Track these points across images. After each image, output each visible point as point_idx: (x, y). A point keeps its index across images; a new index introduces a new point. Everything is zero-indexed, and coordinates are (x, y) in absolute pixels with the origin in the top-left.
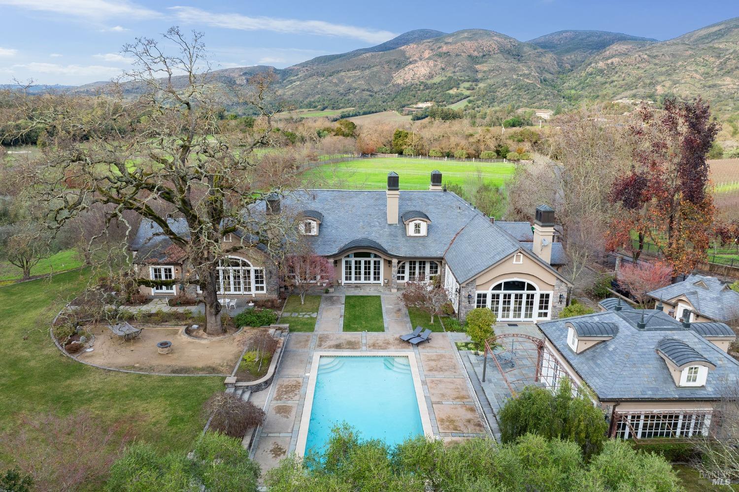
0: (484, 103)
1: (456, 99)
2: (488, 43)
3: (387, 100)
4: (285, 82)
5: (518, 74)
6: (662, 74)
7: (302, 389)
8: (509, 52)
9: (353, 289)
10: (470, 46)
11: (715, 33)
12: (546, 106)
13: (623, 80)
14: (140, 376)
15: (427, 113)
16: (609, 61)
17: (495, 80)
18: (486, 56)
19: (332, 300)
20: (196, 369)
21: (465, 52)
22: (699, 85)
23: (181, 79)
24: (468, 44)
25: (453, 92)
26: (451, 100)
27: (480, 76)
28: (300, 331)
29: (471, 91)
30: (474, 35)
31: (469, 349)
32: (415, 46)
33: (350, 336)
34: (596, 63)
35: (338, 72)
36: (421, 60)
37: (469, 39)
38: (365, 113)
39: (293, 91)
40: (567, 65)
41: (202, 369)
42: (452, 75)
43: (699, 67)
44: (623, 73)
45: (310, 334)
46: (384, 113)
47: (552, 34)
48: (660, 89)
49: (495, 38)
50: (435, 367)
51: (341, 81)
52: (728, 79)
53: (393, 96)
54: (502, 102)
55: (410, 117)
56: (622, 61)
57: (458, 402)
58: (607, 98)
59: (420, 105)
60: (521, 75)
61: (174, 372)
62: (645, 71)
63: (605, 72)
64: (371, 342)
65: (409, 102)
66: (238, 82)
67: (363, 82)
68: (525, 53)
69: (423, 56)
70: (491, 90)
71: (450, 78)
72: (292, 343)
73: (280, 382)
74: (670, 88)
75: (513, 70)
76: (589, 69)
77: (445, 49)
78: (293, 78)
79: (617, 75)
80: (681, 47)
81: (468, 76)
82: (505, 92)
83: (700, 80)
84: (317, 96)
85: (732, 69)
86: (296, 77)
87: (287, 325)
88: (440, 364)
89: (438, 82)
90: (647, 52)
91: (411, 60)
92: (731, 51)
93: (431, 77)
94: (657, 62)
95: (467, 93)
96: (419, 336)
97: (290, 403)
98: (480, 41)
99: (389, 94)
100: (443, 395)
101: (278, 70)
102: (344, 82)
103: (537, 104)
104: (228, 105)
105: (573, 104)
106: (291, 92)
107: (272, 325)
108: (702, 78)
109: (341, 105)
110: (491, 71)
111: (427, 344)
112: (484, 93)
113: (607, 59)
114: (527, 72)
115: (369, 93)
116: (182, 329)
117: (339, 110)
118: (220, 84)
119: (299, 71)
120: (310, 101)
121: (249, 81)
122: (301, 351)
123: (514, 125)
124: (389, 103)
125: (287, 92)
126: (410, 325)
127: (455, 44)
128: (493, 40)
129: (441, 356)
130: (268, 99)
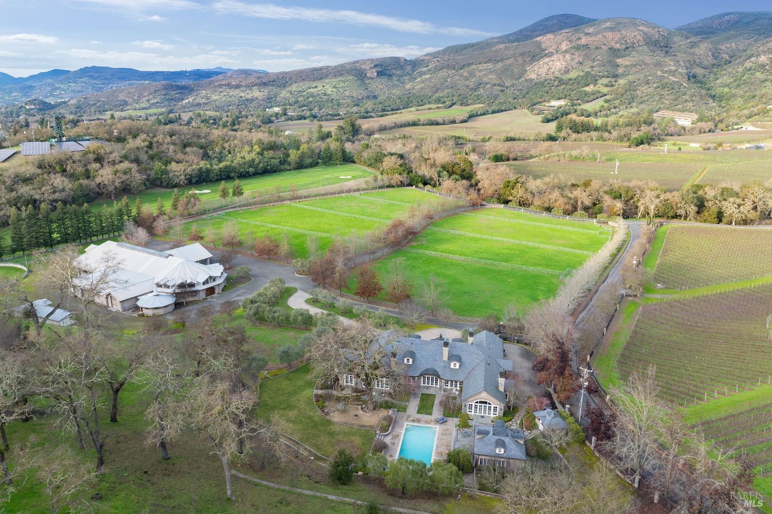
0: (622, 103)
1: (592, 97)
2: (633, 35)
3: (518, 96)
4: (415, 73)
5: (663, 70)
7: (400, 436)
8: (656, 43)
9: (424, 389)
10: (612, 38)
12: (690, 108)
14: (350, 427)
15: (558, 114)
17: (637, 76)
18: (628, 49)
19: (415, 395)
20: (366, 426)
21: (605, 45)
23: (315, 72)
24: (610, 35)
25: (589, 89)
26: (586, 98)
27: (620, 71)
28: (401, 412)
29: (609, 89)
30: (617, 25)
32: (552, 37)
33: (418, 416)
34: (758, 56)
35: (470, 64)
36: (557, 52)
37: (611, 29)
38: (494, 112)
39: (422, 85)
40: (724, 55)
41: (368, 426)
42: (589, 70)
45: (404, 413)
46: (514, 111)
47: (711, 18)
49: (641, 28)
50: (444, 433)
51: (472, 74)
53: (525, 92)
54: (641, 103)
55: (540, 118)
57: (446, 446)
58: (764, 100)
59: (553, 103)
60: (666, 72)
61: (360, 427)
63: (767, 67)
64: (426, 420)
65: (541, 100)
66: (368, 75)
67: (494, 77)
68: (675, 43)
69: (560, 48)
70: (631, 87)
71: (588, 73)
72: (398, 418)
73: (393, 434)
75: (658, 65)
76: (748, 64)
77: (584, 41)
78: (423, 69)
81: (608, 71)
82: (646, 91)
84: (446, 91)
86: (426, 69)
87: (397, 409)
88: (446, 432)
89: (574, 77)
91: (547, 52)
93: (567, 71)
95: (605, 90)
96: (444, 419)
97: (395, 442)
98: (624, 32)
99: (521, 90)
100: (443, 444)
101: (408, 61)
102: (475, 76)
103: (679, 107)
104: (358, 99)
105: (723, 105)
106: (420, 86)
107: (391, 409)
109: (470, 102)
110: (633, 66)
111: (445, 423)
112: (623, 91)
114: (673, 68)
115: (500, 88)
116: (360, 407)
117: (467, 107)
118: (351, 77)
119: (429, 61)
120: (439, 97)
121: (380, 74)
122: (400, 421)
123: (642, 143)
124: (520, 100)
125: (415, 85)
126: (442, 413)
127: (596, 35)
128: (639, 30)
129: (448, 429)
130: (398, 93)
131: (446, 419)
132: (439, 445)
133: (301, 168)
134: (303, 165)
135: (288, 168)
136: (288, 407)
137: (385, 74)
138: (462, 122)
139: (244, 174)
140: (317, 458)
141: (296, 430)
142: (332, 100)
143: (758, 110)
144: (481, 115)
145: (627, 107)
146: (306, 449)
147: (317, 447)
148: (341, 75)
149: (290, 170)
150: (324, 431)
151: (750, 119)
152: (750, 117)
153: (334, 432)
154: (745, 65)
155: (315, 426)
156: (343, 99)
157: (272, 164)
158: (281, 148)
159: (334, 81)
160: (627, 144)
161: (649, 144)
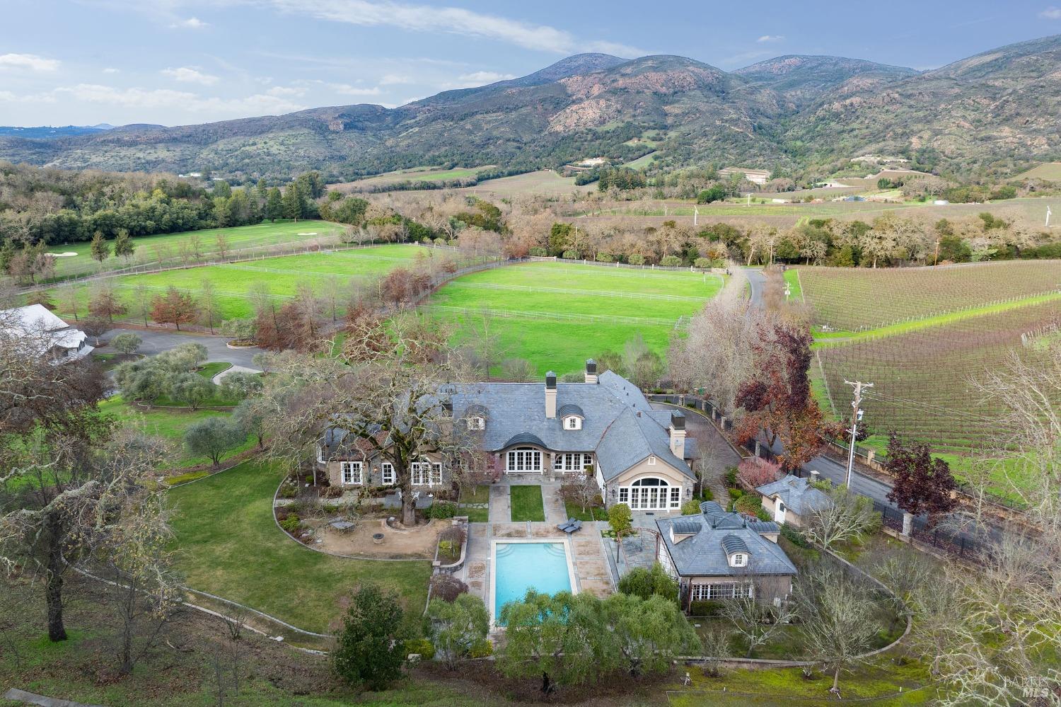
0: (675, 160)
1: (637, 153)
2: (681, 76)
3: (541, 154)
4: (398, 126)
5: (722, 119)
6: (919, 120)
7: (487, 569)
8: (710, 87)
9: (516, 478)
10: (656, 80)
11: (989, 64)
12: (760, 164)
13: (867, 128)
14: (368, 562)
15: (597, 175)
16: (848, 102)
17: (691, 127)
18: (678, 94)
19: (499, 491)
20: (406, 556)
21: (648, 88)
22: (969, 138)
23: (252, 123)
24: (653, 76)
25: (633, 143)
26: (630, 156)
27: (670, 121)
28: (476, 521)
29: (658, 143)
30: (661, 63)
31: (611, 536)
32: (580, 78)
33: (517, 525)
34: (830, 103)
35: (473, 114)
36: (588, 98)
37: (655, 69)
38: (510, 174)
39: (410, 141)
40: (790, 105)
41: (412, 556)
42: (631, 120)
43: (968, 112)
44: (866, 118)
45: (485, 523)
46: (537, 172)
47: (770, 61)
48: (915, 143)
49: (691, 68)
50: (584, 551)
51: (477, 127)
52: (1007, 128)
53: (550, 149)
54: (700, 159)
55: (574, 180)
56: (865, 102)
57: (598, 578)
58: (845, 154)
59: (588, 162)
60: (726, 121)
61: (392, 558)
62: (896, 116)
63: (842, 116)
64: (534, 531)
65: (571, 158)
66: (331, 128)
67: (508, 130)
68: (732, 88)
69: (592, 92)
70: (686, 141)
71: (629, 124)
72: (472, 532)
73: (469, 564)
74: (929, 140)
75: (716, 113)
76: (820, 113)
77: (621, 83)
78: (409, 122)
79: (859, 121)
80: (944, 83)
81: (654, 121)
82: (704, 145)
83: (969, 130)
84: (443, 149)
85: (1011, 115)
86: (412, 121)
87: (467, 517)
88: (587, 549)
89: (612, 129)
90: (899, 90)
91: (574, 98)
92: (1010, 91)
93: (603, 122)
94: (912, 103)
95: (653, 145)
96: (572, 525)
97: (480, 580)
98: (670, 73)
99: (544, 146)
100: (588, 573)
101: (388, 110)
102: (481, 129)
103: (749, 162)
104: (318, 160)
105: (798, 161)
106: (406, 142)
107: (455, 517)
108: (972, 128)
109: (477, 161)
110: (684, 114)
111: (579, 533)
112: (676, 145)
113: (845, 99)
114: (734, 116)
115: (515, 144)
116: (383, 521)
117: (474, 169)
118: (306, 131)
119: (417, 111)
120: (434, 156)
121: (348, 127)
122: (481, 539)
123: (714, 198)
124: (544, 159)
125: (400, 142)
126: (565, 515)
127: (636, 76)
128: (689, 70)
129: (589, 542)
130: (375, 152)
131: (577, 524)
132: (581, 575)
133: (234, 225)
134: (237, 220)
135: (213, 224)
136: (211, 537)
137: (356, 127)
138: (469, 185)
139: (138, 229)
140: (291, 637)
141: (232, 581)
142: (280, 161)
143: (842, 163)
144: (494, 177)
145: (682, 165)
146: (261, 621)
147: (290, 612)
148: (291, 127)
149: (215, 227)
150: (305, 577)
151: (834, 175)
152: (833, 172)
153: (330, 575)
154: (817, 114)
155: (282, 567)
156: (296, 160)
157: (186, 216)
158: (200, 194)
159: (282, 135)
160: (696, 201)
161: (723, 200)
